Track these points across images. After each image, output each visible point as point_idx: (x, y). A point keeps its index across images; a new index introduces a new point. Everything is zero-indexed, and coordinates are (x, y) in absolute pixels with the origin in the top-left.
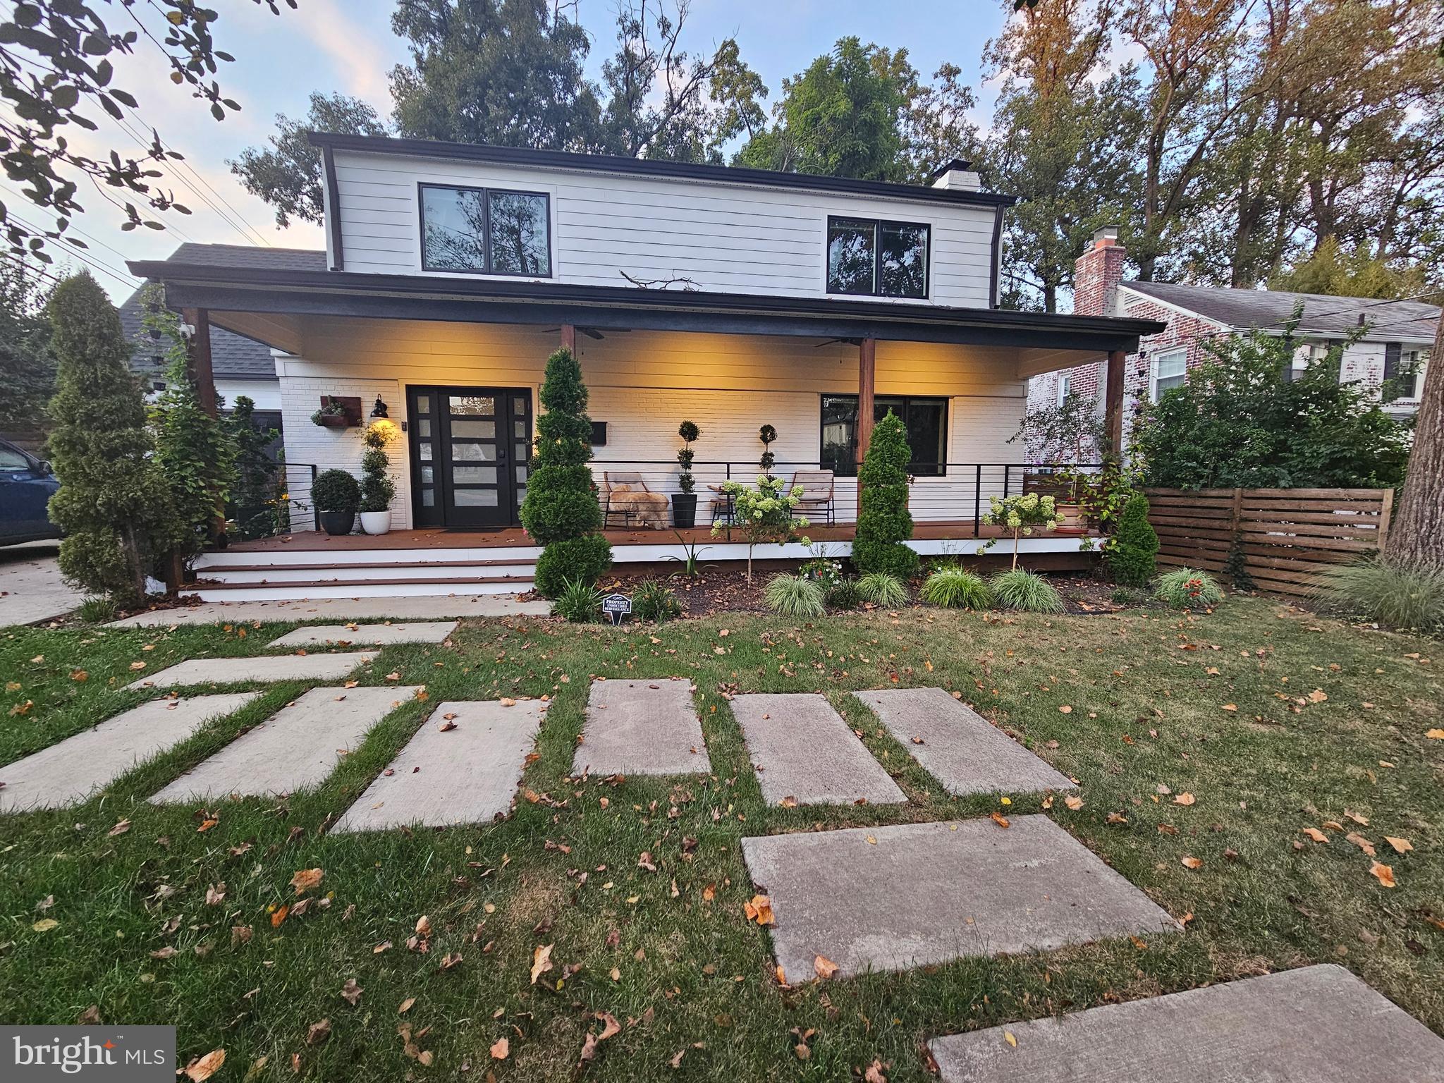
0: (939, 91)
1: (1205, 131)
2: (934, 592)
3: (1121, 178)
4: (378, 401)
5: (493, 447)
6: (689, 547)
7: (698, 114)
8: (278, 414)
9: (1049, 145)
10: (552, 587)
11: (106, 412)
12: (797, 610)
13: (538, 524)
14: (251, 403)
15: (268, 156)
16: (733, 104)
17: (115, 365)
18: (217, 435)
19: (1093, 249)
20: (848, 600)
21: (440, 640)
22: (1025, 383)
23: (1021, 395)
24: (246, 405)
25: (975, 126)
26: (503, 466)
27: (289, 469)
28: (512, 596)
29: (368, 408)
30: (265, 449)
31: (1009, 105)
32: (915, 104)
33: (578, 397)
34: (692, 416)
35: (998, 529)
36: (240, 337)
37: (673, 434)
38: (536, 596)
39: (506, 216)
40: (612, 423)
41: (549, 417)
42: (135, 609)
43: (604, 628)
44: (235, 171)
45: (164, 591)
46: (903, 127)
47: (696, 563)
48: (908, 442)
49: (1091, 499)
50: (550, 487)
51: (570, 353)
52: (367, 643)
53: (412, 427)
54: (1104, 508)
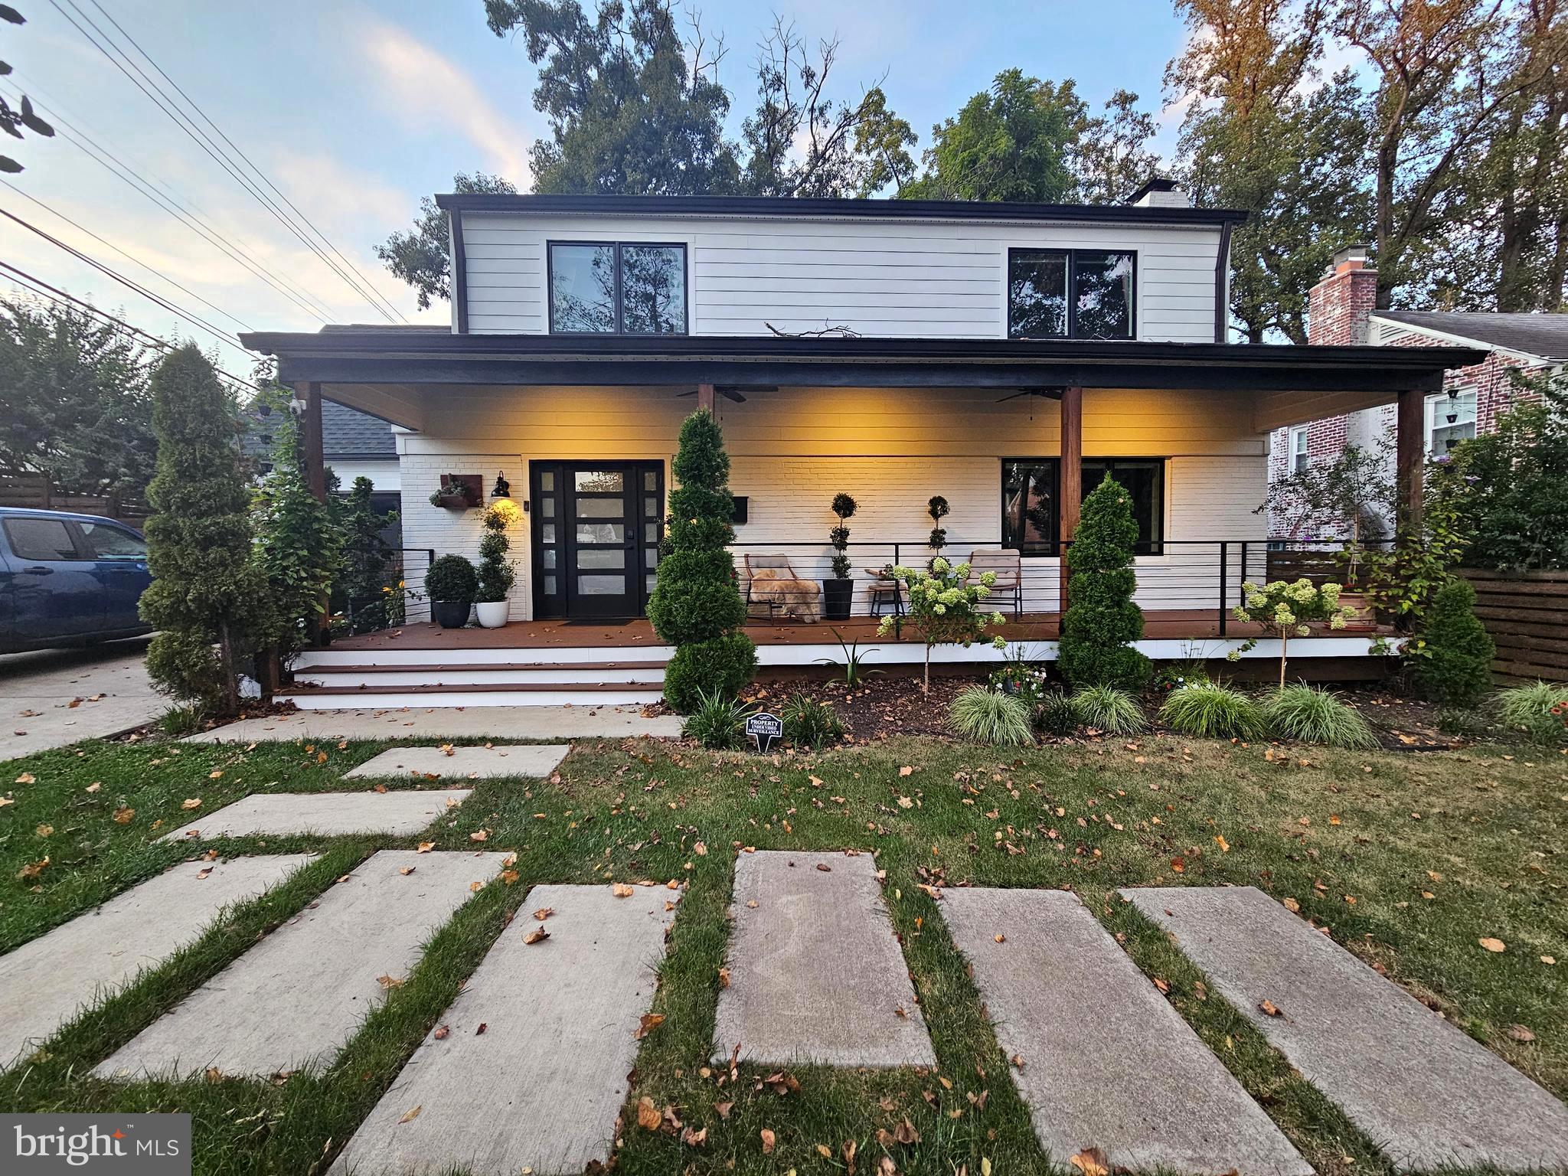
0: (1112, 122)
1: (1453, 135)
2: (1182, 715)
3: (1340, 200)
4: (500, 479)
5: (621, 527)
6: (850, 648)
7: (844, 163)
8: (397, 495)
9: (1249, 169)
10: (684, 698)
11: (203, 496)
12: (998, 736)
13: (669, 622)
14: (370, 484)
15: (413, 239)
16: (880, 155)
17: (217, 444)
18: (323, 520)
19: (1332, 275)
20: (1062, 723)
21: (546, 773)
22: (1265, 438)
23: (1261, 453)
24: (364, 485)
25: (1156, 156)
26: (632, 548)
27: (407, 555)
28: (637, 708)
29: (489, 486)
30: (382, 533)
31: (1197, 130)
32: (1084, 138)
33: (718, 468)
34: (849, 487)
35: (1257, 626)
36: (369, 417)
37: (823, 509)
38: (664, 709)
39: (641, 282)
40: (754, 498)
41: (684, 492)
42: (223, 717)
43: (748, 758)
44: (382, 256)
45: (259, 695)
46: (1072, 165)
47: (860, 668)
48: (1133, 515)
49: (1383, 585)
50: (683, 577)
51: (709, 415)
52: (458, 776)
53: (534, 506)
54: (1402, 597)
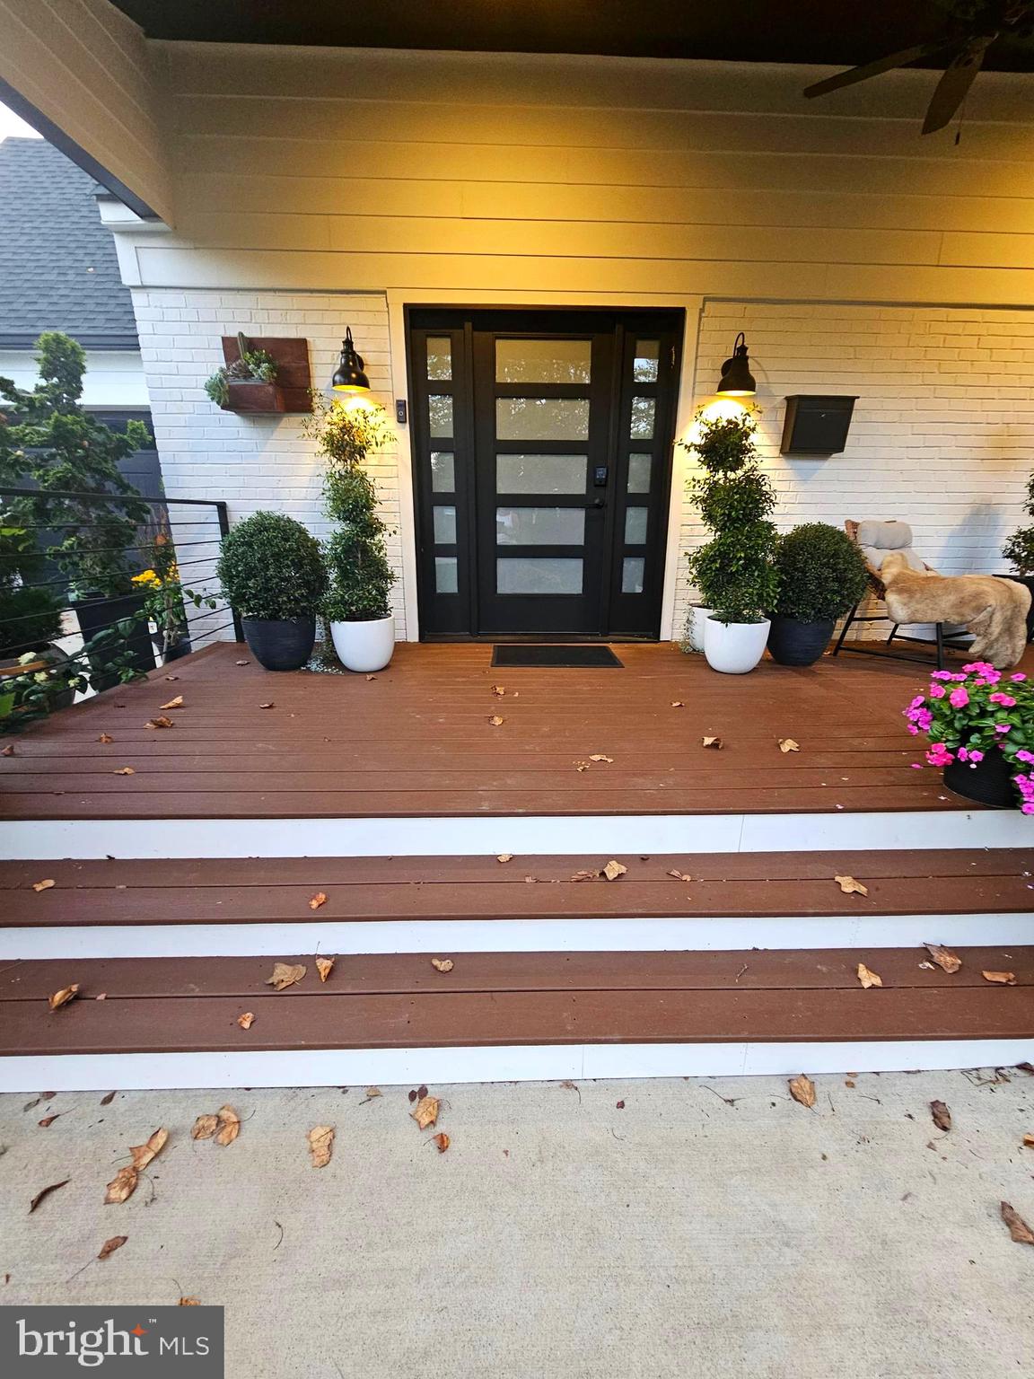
4: (346, 348)
5: (583, 461)
26: (600, 506)
27: (175, 512)
29: (324, 365)
40: (865, 404)
53: (415, 413)
